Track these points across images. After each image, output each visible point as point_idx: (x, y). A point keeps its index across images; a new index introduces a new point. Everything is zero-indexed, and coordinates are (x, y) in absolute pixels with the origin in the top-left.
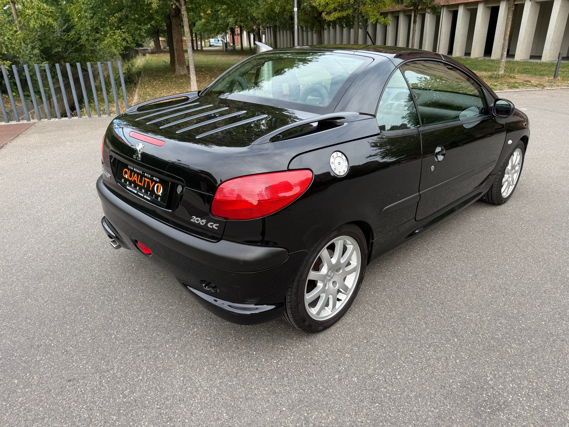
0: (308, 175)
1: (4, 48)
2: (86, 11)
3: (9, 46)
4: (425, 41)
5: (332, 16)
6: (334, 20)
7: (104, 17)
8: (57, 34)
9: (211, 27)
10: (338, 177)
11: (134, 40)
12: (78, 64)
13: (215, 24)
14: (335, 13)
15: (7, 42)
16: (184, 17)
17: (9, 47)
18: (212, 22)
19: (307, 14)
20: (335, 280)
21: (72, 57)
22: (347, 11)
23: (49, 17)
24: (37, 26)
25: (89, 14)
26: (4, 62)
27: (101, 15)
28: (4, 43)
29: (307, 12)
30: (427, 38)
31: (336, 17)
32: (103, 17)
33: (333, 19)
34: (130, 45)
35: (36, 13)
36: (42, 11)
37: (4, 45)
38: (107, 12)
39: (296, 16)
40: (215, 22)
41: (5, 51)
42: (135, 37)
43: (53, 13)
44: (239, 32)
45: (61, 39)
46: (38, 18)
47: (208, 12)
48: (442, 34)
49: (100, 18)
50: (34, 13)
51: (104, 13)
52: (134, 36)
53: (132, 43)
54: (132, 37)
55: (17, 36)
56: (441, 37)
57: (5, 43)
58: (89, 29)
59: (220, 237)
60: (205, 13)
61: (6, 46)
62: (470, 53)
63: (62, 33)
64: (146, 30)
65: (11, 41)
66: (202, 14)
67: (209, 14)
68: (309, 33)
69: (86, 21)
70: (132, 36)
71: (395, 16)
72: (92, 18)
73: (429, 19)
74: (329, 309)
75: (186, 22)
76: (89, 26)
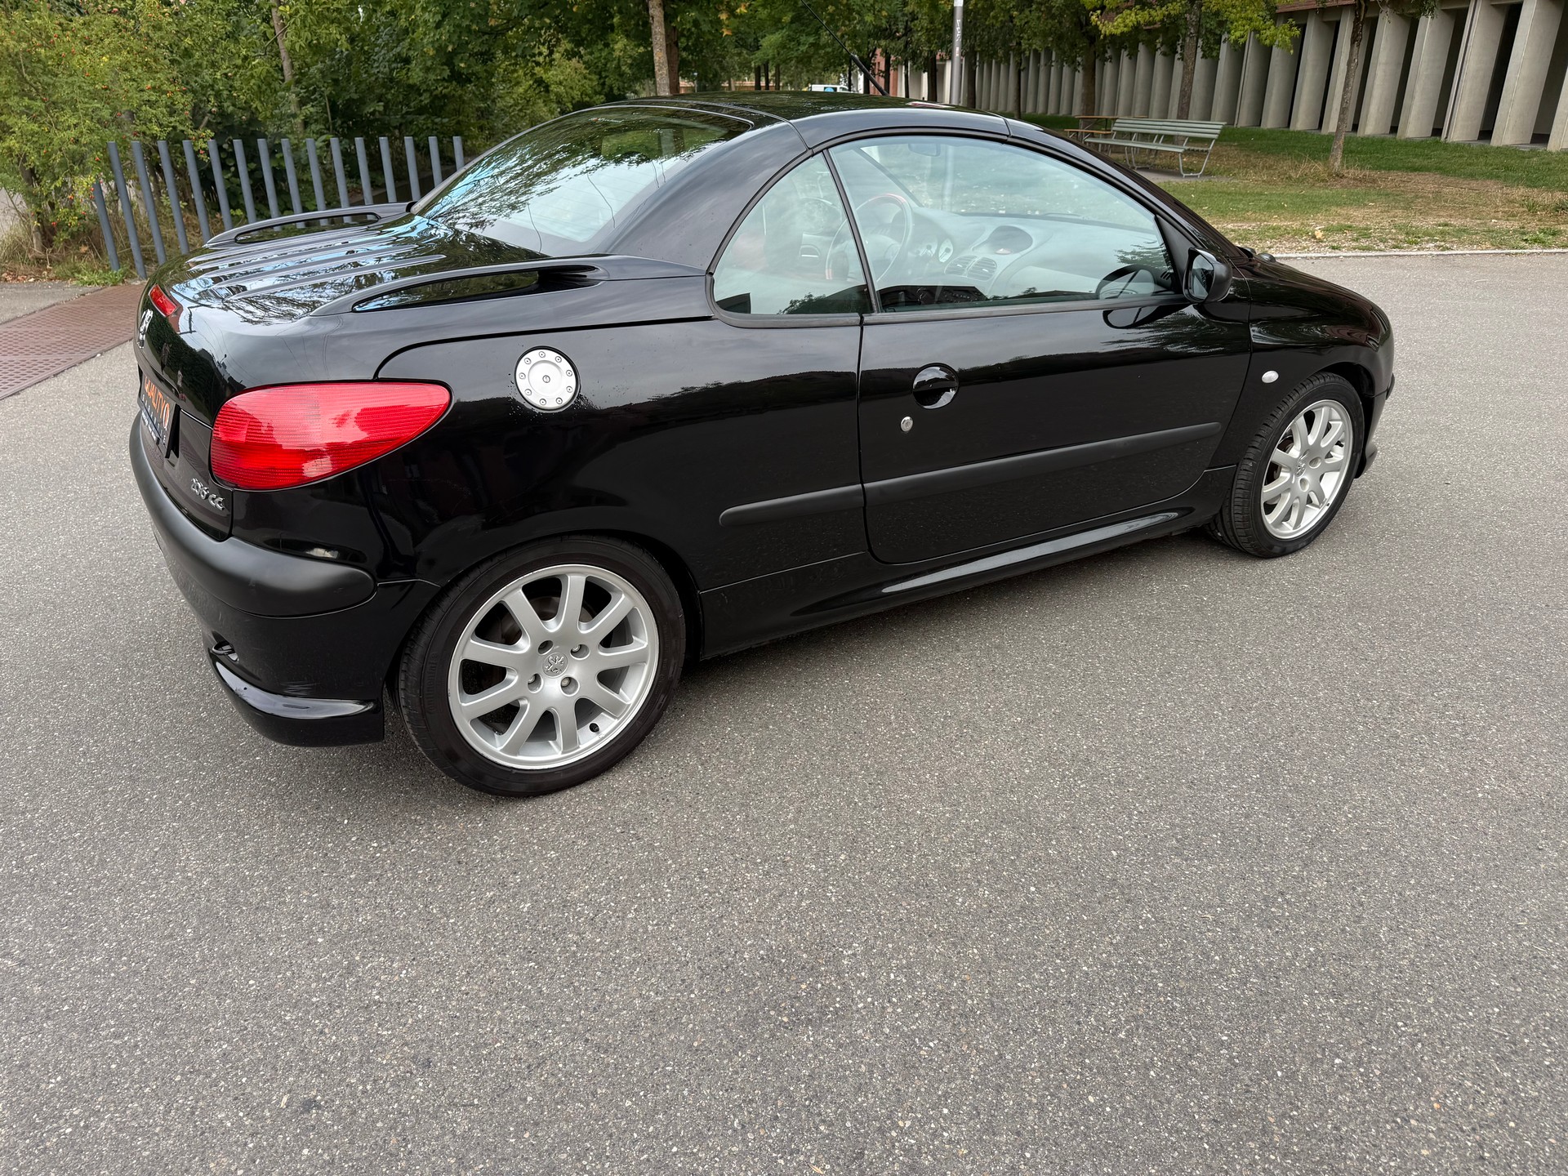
0: (435, 398)
1: (212, 99)
2: (427, 7)
3: (225, 93)
4: (1413, 97)
5: (1119, 20)
6: (1122, 33)
7: (468, 23)
8: (377, 67)
9: (799, 52)
10: (537, 411)
11: (603, 84)
12: (433, 141)
13: (812, 45)
14: (1129, 11)
15: (220, 83)
16: (656, 24)
17: (225, 96)
18: (803, 39)
19: (1053, 17)
20: (573, 675)
21: (417, 125)
22: (1164, 9)
23: (332, 22)
24: (300, 46)
25: (431, 14)
26: (199, 132)
27: (463, 17)
28: (212, 86)
29: (1054, 10)
30: (1418, 89)
31: (1131, 24)
32: (464, 25)
33: (1119, 31)
34: (591, 98)
35: (302, 13)
36: (316, 7)
37: (211, 92)
38: (476, 12)
39: (958, 21)
40: (811, 40)
41: (213, 106)
42: (606, 77)
43: (340, 13)
44: (882, 67)
45: (391, 80)
46: (305, 26)
47: (738, 11)
48: (1463, 77)
49: (459, 26)
50: (297, 11)
51: (467, 13)
52: (604, 74)
53: (596, 93)
54: (598, 77)
55: (252, 69)
56: (1462, 84)
57: (216, 87)
58: (431, 53)
59: (226, 530)
60: (732, 12)
61: (218, 95)
62: (1548, 136)
63: (394, 65)
64: (635, 59)
65: (230, 82)
66: (723, 16)
67: (741, 16)
68: (1066, 70)
69: (425, 34)
70: (600, 74)
71: (1328, 23)
72: (438, 25)
73: (1430, 31)
74: (557, 744)
75: (658, 37)
76: (430, 46)
